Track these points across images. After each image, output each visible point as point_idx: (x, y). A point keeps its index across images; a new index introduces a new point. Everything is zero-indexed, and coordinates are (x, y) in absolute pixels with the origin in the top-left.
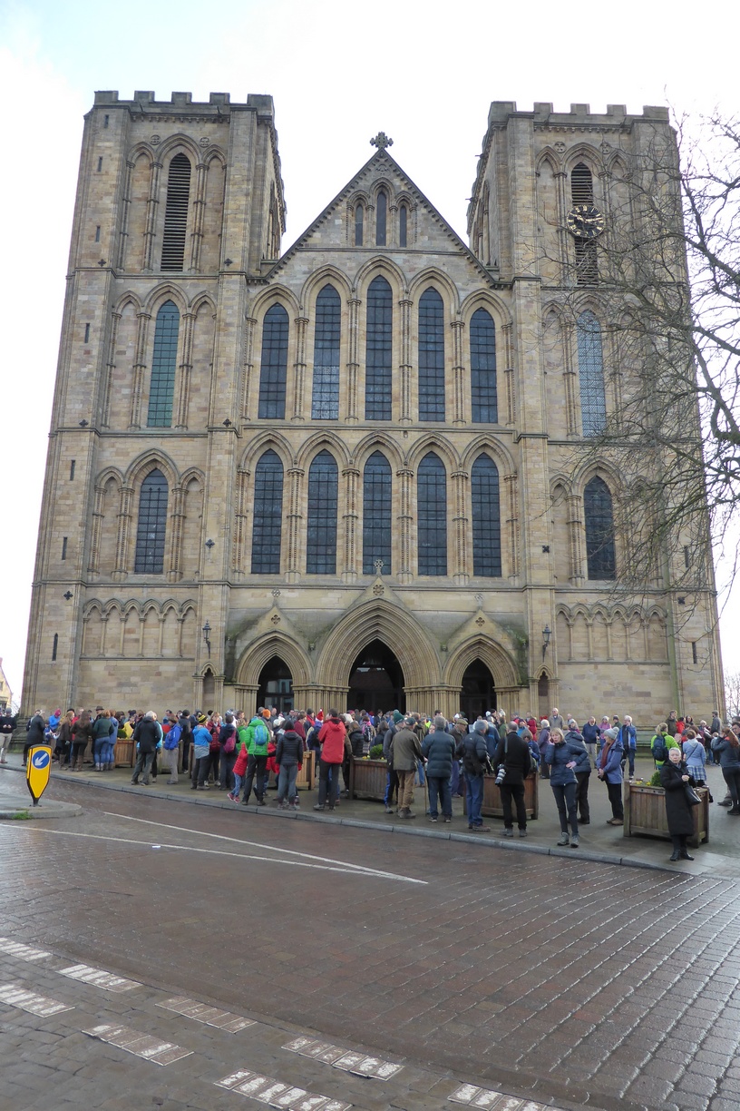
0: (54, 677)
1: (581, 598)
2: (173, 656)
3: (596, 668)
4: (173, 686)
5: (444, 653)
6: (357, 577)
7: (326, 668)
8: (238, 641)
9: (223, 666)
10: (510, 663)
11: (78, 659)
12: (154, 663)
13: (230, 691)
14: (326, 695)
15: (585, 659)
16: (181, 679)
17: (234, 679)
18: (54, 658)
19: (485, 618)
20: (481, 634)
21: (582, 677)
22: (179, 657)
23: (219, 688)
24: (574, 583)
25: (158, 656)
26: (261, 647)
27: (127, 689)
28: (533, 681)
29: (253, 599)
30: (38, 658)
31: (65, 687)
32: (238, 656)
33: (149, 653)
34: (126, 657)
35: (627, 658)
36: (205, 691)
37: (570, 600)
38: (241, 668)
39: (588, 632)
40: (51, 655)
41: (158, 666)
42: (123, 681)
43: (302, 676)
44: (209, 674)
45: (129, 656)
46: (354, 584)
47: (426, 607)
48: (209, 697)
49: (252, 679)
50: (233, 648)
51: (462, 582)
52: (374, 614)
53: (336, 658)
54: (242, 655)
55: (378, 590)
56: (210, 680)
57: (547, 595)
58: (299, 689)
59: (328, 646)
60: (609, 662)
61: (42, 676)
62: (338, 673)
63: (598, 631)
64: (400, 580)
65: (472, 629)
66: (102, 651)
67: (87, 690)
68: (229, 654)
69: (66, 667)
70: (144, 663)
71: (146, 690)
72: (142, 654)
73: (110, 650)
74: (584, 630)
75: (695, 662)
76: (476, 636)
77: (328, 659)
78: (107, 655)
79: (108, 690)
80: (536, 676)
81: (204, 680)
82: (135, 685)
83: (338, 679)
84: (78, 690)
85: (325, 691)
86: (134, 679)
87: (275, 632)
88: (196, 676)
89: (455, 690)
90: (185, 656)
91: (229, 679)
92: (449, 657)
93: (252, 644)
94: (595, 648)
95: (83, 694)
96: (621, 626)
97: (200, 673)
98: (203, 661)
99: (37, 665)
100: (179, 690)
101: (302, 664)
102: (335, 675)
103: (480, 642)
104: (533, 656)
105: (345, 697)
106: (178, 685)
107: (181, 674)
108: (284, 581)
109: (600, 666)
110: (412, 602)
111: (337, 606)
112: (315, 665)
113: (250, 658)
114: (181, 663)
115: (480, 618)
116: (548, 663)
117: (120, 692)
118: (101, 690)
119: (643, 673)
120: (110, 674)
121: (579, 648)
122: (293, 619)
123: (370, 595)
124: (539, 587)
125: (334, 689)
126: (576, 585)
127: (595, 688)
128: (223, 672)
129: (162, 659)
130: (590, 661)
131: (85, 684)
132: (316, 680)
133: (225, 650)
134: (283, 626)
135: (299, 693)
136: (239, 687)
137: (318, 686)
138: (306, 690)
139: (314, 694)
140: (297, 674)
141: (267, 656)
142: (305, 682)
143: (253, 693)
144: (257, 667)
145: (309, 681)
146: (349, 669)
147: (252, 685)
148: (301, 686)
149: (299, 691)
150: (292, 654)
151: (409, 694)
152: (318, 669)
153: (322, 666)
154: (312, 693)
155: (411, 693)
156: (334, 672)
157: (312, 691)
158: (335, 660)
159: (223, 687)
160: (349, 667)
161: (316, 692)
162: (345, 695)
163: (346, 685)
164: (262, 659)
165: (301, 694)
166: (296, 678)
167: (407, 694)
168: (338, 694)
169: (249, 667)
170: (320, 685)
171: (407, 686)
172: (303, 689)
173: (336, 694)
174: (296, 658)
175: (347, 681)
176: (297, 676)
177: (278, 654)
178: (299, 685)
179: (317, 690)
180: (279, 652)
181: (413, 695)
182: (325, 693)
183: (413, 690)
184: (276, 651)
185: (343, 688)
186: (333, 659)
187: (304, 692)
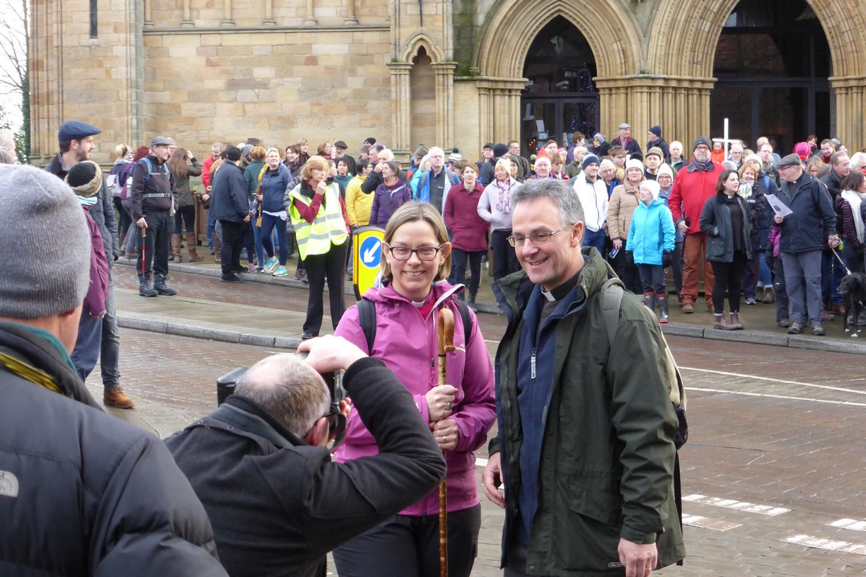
0: (97, 73)
2: (338, 21)
4: (343, 85)
7: (669, 39)
9: (451, 42)
11: (140, 33)
12: (299, 38)
13: (468, 95)
14: (682, 98)
16: (360, 70)
17: (474, 68)
18: (94, 31)
22: (350, 23)
23: (445, 87)
25: (308, 24)
27: (247, 94)
30: (60, 34)
31: (123, 93)
32: (480, 19)
33: (287, 16)
34: (240, 25)
36: (415, 96)
38: (488, 45)
40: (87, 27)
41: (309, 46)
42: (238, 77)
43: (618, 59)
44: (422, 56)
45: (247, 24)
48: (424, 107)
49: (512, 65)
53: (688, 19)
54: (490, 17)
56: (423, 71)
58: (612, 84)
61: (74, 71)
62: (693, 51)
66: (187, 16)
67: (166, 97)
68: (462, 15)
69: (120, 50)
70: (279, 39)
71: (288, 95)
72: (273, 20)
73: (204, 13)
77: (674, 21)
78: (200, 24)
79: (210, 96)
81: (412, 73)
82: (264, 85)
83: (692, 62)
84: (146, 97)
85: (668, 88)
86: (260, 73)
88: (395, 63)
90: (365, 21)
91: (465, 70)
95: (158, 104)
97: (402, 58)
98: (408, 32)
99: (60, 48)
100: (357, 94)
101: (618, 33)
102: (687, 54)
105: (706, 101)
106: (355, 83)
107: (359, 59)
112: (647, 34)
113: (508, 21)
114: (358, 35)
117: (234, 100)
118: (194, 96)
120: (210, 64)
125: (686, 84)
128: (450, 54)
129: (317, 28)
131: (160, 86)
132: (649, 66)
133: (454, 8)
135: (610, 94)
136: (485, 85)
137: (653, 79)
138: (627, 88)
139: (645, 95)
140: (605, 55)
141: (540, 18)
142: (624, 70)
143: (513, 98)
144: (521, 40)
145: (634, 67)
146: (714, 40)
147: (512, 79)
148: (615, 80)
149: (610, 89)
150: (594, 11)
151: (844, 91)
152: (653, 43)
153: (661, 37)
154: (639, 94)
155: (847, 88)
156: (685, 47)
157: (639, 90)
158: (686, 21)
159: (454, 86)
160: (713, 36)
161: (647, 92)
162: (706, 95)
163: (709, 75)
164: (532, 24)
165: (614, 96)
166: (603, 64)
167: (838, 91)
168: (692, 94)
169: (504, 40)
170: (657, 76)
171: (839, 75)
172: (618, 86)
173: (688, 95)
174: (604, 21)
175: (710, 65)
176: (606, 58)
177: (562, 11)
178: (612, 77)
179: (650, 87)
180: (566, 8)
181: (852, 93)
182: (667, 93)
183: (852, 83)
184: (559, 5)
185: (703, 82)
186: (683, 19)
187: (622, 91)
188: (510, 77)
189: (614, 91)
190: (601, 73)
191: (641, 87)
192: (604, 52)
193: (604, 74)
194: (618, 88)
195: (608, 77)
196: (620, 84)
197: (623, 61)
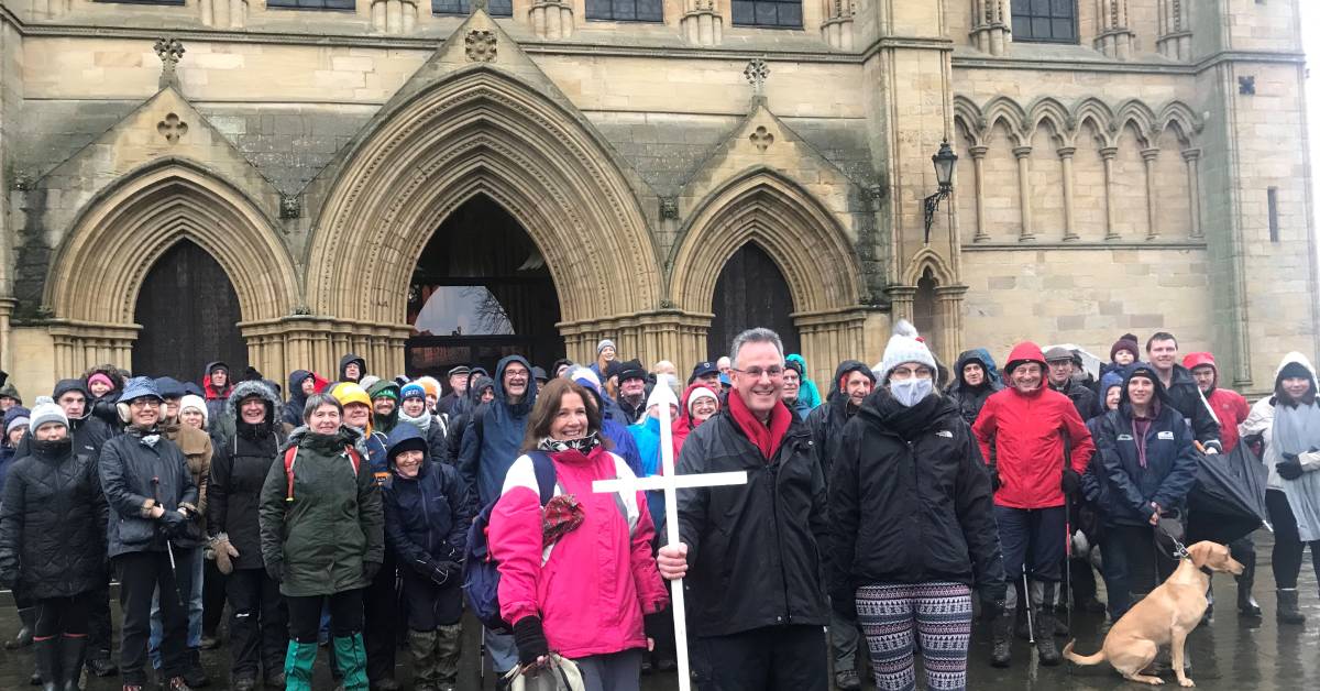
1: (1003, 82)
3: (1041, 260)
5: (669, 224)
6: (417, 16)
7: (338, 270)
8: (54, 195)
10: (841, 247)
13: (35, 346)
15: (1013, 239)
17: (44, 307)
19: (773, 127)
20: (765, 171)
21: (1010, 282)
24: (985, 44)
26: (133, 208)
28: (904, 291)
29: (100, 71)
32: (55, 238)
35: (1109, 236)
37: (982, 87)
38: (65, 274)
39: (1019, 171)
43: (268, 296)
46: (408, 33)
47: (614, 103)
49: (114, 306)
50: (37, 211)
51: (707, 35)
52: (471, 118)
53: (365, 245)
54: (69, 236)
55: (479, 45)
57: (932, 64)
58: (261, 331)
59: (337, 206)
60: (1068, 243)
63: (1042, 167)
64: (540, 25)
65: (743, 157)
68: (24, 231)
74: (1012, 165)
75: (1274, 238)
76: (750, 176)
77: (344, 244)
80: (910, 279)
83: (376, 302)
85: (340, 335)
87: (172, 163)
89: (697, 323)
91: (28, 310)
92: (682, 234)
93: (99, 200)
94: (1035, 212)
96: (1093, 157)
101: (266, 260)
102: (367, 292)
103: (760, 195)
104: (900, 228)
108: (199, 20)
109: (1050, 256)
110: (577, 87)
111: (360, 96)
112: (306, 260)
113: (98, 243)
115: (761, 129)
116: (939, 244)
119: (1146, 269)
121: (998, 210)
122: (232, 129)
123: (457, 60)
124: (910, 44)
125: (368, 331)
126: (992, 50)
127: (1038, 311)
130: (1024, 243)
132: (310, 305)
134: (195, 146)
135: (262, 345)
136: (64, 331)
137: (316, 322)
138: (281, 336)
139: (304, 343)
140: (251, 291)
141: (155, 240)
142: (276, 311)
143: (119, 351)
144: (126, 272)
145: (288, 306)
146: (407, 276)
147: (113, 324)
148: (265, 325)
149: (260, 338)
150: (231, 231)
151: (574, 340)
152: (313, 272)
153: (324, 265)
154: (296, 343)
155: (579, 336)
156: (364, 282)
157: (296, 337)
158: (362, 247)
159: (10, 332)
160: (405, 271)
161: (308, 340)
162: (399, 347)
163: (401, 321)
164: (142, 248)
165: (266, 347)
166: (248, 303)
167: (567, 340)
168: (379, 346)
169: (97, 270)
170: (321, 317)
171: (568, 320)
172: (270, 332)
173: (372, 347)
174: (247, 244)
175: (402, 309)
176: (252, 295)
177: (189, 233)
178: (261, 321)
179: (313, 333)
180: (193, 228)
181: (585, 342)
182: (340, 342)
183: (585, 329)
184: (182, 223)
185: (393, 329)
186: (357, 243)
187: (276, 339)
188: (110, 321)
189: (265, 341)
190: (247, 318)
191: (299, 332)
192: (249, 286)
193: (250, 318)
194: (271, 336)
195: (256, 321)
196: (272, 330)
197: (274, 298)
